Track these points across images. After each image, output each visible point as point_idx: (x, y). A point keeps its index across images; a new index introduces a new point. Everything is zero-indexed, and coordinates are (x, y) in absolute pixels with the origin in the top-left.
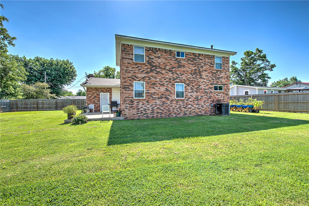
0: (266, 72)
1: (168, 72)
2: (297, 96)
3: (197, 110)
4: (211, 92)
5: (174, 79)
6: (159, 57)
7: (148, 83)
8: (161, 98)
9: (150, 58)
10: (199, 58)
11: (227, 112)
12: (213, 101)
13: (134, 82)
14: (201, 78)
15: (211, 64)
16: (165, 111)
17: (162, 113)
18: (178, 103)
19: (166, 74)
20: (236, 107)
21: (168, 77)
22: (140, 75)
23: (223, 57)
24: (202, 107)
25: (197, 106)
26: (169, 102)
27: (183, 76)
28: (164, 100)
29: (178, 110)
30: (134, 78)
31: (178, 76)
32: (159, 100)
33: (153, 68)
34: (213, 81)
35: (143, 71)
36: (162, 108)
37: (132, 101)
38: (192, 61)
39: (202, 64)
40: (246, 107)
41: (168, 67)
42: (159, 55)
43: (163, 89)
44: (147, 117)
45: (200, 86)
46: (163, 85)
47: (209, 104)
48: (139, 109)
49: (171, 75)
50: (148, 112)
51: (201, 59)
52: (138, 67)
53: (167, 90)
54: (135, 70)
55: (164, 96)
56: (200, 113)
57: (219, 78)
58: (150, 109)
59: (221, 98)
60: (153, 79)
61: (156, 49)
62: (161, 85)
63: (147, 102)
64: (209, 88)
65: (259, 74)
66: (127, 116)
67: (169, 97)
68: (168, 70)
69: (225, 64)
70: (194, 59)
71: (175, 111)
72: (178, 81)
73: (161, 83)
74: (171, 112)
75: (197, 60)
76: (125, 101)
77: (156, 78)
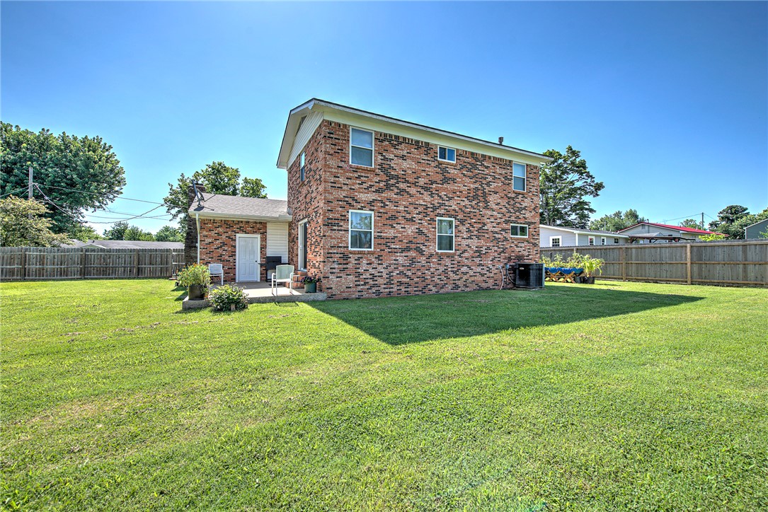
0: (586, 198)
1: (422, 191)
2: (660, 251)
3: (479, 278)
4: (506, 239)
5: (435, 209)
6: (403, 157)
7: (380, 215)
8: (408, 249)
9: (385, 159)
10: (482, 165)
11: (539, 282)
12: (509, 259)
13: (350, 211)
14: (486, 207)
15: (506, 178)
16: (416, 279)
17: (408, 285)
18: (443, 262)
19: (418, 195)
20: (546, 272)
21: (422, 202)
22: (363, 197)
23: (527, 165)
24: (489, 270)
25: (479, 269)
26: (423, 260)
27: (451, 203)
28: (413, 254)
29: (443, 277)
30: (351, 202)
31: (441, 202)
32: (404, 254)
33: (392, 182)
34: (508, 215)
35: (371, 186)
36: (409, 273)
37: (345, 257)
38: (469, 170)
39: (490, 179)
40: (569, 272)
41: (422, 181)
42: (405, 153)
43: (411, 230)
44: (378, 293)
45: (484, 224)
46: (412, 220)
47: (502, 265)
48: (360, 274)
49: (428, 199)
50: (380, 281)
51: (487, 167)
52: (359, 177)
53: (420, 232)
54: (354, 184)
55: (413, 246)
56: (484, 285)
57: (520, 210)
58: (385, 276)
59: (524, 253)
60: (391, 206)
61: (397, 137)
62: (407, 220)
63: (378, 258)
64: (503, 230)
65: (573, 202)
66: (335, 291)
67: (424, 248)
68: (422, 188)
69: (531, 180)
70: (474, 166)
71: (435, 279)
72: (442, 212)
73: (408, 216)
74: (428, 282)
75: (480, 168)
76: (329, 255)
77: (396, 204)
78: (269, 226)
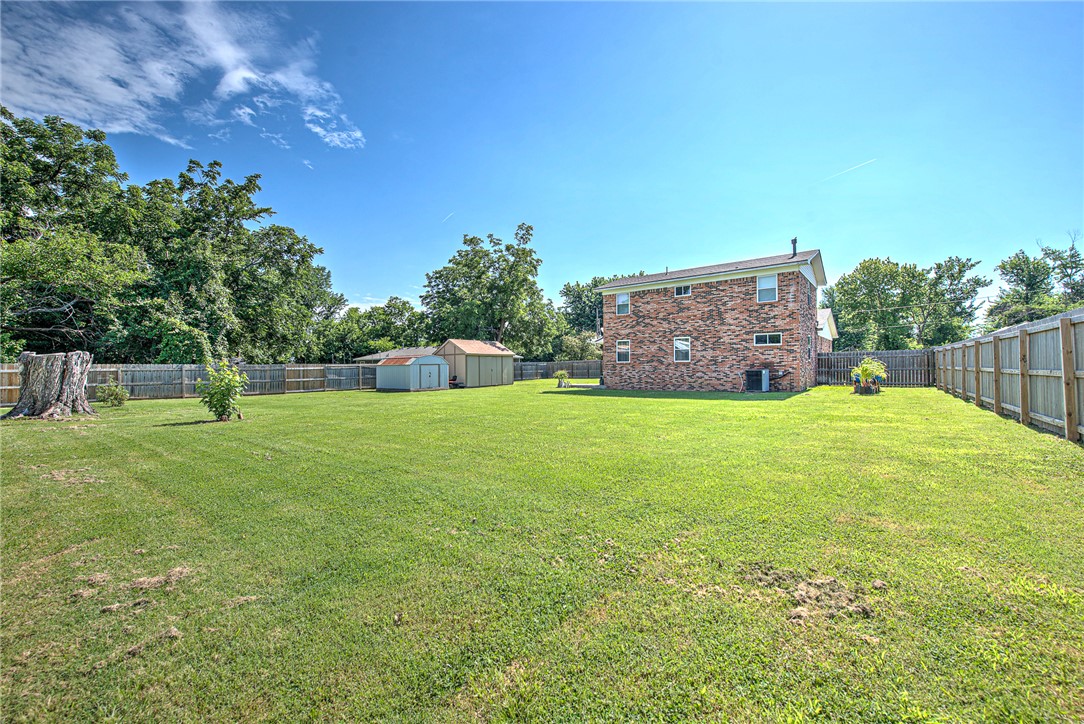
1: (662, 322)
3: (714, 382)
4: (747, 349)
5: (672, 332)
6: (648, 303)
7: (633, 341)
8: (652, 361)
9: (636, 307)
10: (717, 290)
12: (753, 366)
13: (617, 341)
14: (723, 324)
15: (747, 294)
16: (657, 381)
17: (651, 384)
18: (679, 369)
19: (659, 325)
21: (661, 329)
22: (623, 332)
23: (778, 275)
24: (727, 376)
25: (715, 375)
26: (663, 367)
27: (686, 325)
28: (655, 364)
29: (679, 380)
30: (616, 336)
31: (677, 326)
32: (649, 364)
33: (641, 320)
34: (751, 326)
35: (628, 325)
36: (653, 376)
37: (614, 367)
38: (704, 297)
39: (726, 299)
41: (661, 315)
42: (649, 299)
44: (633, 387)
45: (720, 338)
46: (654, 342)
47: (742, 371)
48: (622, 376)
49: (667, 326)
50: (633, 380)
51: (723, 290)
52: (621, 321)
53: (660, 349)
54: (618, 326)
55: (655, 359)
56: (721, 388)
57: (766, 320)
58: (636, 377)
59: (774, 360)
60: (640, 335)
61: (644, 291)
62: (651, 342)
63: (633, 367)
64: (742, 340)
66: (609, 385)
67: (664, 360)
68: (662, 319)
70: (710, 293)
71: (674, 381)
72: (679, 333)
73: (651, 340)
74: (667, 382)
75: (715, 293)
76: (606, 366)
77: (643, 333)
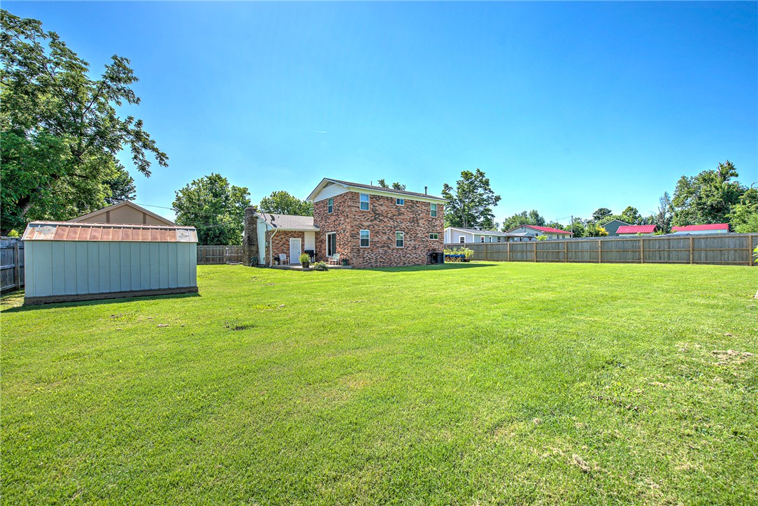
0: (491, 207)
1: (390, 220)
3: (415, 260)
4: (427, 241)
5: (395, 227)
6: (381, 205)
7: (372, 231)
8: (384, 246)
9: (374, 206)
11: (442, 262)
12: (429, 250)
13: (360, 230)
14: (418, 226)
15: (427, 211)
16: (387, 260)
17: (384, 262)
18: (398, 252)
19: (388, 222)
20: (449, 257)
21: (389, 225)
22: (366, 224)
23: (438, 204)
24: (420, 256)
25: (415, 255)
26: (390, 251)
27: (402, 224)
28: (386, 248)
29: (398, 259)
30: (360, 226)
31: (398, 224)
32: (382, 249)
33: (377, 216)
34: (429, 229)
35: (368, 219)
36: (384, 257)
37: (359, 250)
38: (410, 209)
39: (420, 212)
40: (459, 257)
41: (389, 215)
42: (382, 203)
43: (385, 237)
44: (372, 266)
45: (417, 234)
46: (385, 233)
47: (426, 253)
48: (364, 258)
49: (392, 223)
50: (373, 261)
51: (418, 207)
52: (364, 215)
53: (389, 239)
54: (362, 218)
55: (386, 245)
56: (417, 263)
57: (434, 226)
58: (374, 258)
59: (436, 247)
60: (376, 227)
61: (379, 196)
62: (383, 233)
63: (372, 250)
64: (426, 236)
65: (481, 209)
66: (355, 265)
67: (390, 246)
68: (390, 218)
69: (440, 211)
70: (413, 207)
71: (395, 260)
72: (398, 229)
74: (392, 261)
75: (415, 207)
76: (352, 249)
77: (379, 226)
78: (305, 233)
